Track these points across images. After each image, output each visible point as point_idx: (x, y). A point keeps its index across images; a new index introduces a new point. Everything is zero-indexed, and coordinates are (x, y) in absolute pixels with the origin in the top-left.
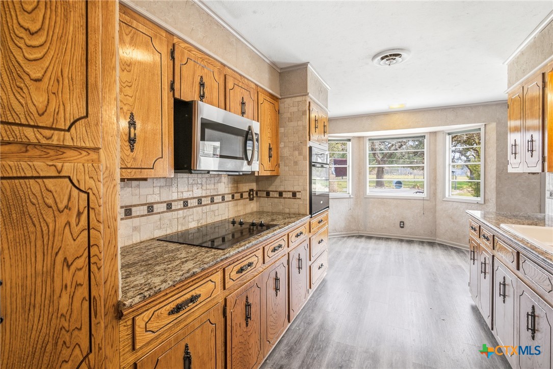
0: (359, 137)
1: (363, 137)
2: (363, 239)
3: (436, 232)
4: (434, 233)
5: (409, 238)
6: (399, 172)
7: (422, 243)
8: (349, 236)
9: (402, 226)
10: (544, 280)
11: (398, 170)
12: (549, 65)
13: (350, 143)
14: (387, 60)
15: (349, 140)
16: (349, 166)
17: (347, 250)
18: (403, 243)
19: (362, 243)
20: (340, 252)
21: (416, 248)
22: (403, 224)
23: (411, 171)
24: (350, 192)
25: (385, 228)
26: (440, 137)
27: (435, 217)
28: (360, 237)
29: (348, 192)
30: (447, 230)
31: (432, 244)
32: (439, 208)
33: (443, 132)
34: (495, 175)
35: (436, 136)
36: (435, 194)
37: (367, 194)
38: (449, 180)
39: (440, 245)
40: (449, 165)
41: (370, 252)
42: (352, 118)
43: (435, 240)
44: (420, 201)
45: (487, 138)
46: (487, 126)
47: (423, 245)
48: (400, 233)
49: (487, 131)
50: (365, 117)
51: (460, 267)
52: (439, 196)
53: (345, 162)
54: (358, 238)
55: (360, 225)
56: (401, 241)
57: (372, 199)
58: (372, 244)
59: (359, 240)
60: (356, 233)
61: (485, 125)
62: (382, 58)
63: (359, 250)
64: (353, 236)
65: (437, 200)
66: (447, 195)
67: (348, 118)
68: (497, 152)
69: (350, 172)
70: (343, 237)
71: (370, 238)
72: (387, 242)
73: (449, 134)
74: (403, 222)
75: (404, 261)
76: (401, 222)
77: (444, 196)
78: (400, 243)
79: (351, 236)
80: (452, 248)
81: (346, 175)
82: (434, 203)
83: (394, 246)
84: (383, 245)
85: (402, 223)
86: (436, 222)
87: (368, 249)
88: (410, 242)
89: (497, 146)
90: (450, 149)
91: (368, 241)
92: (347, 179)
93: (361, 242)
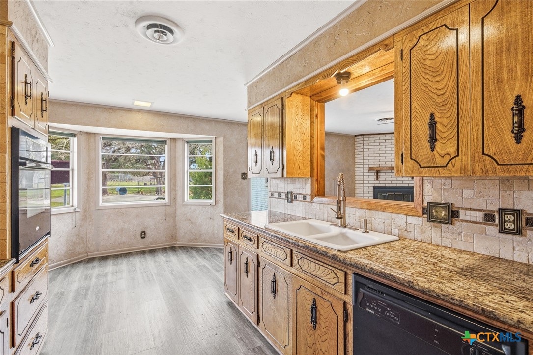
0: (89, 134)
1: (95, 134)
2: (96, 263)
3: (176, 236)
4: (174, 237)
5: (151, 247)
6: (120, 178)
7: (164, 250)
8: (73, 264)
9: (143, 236)
10: (327, 274)
11: (118, 176)
12: (287, 92)
13: (75, 139)
14: (156, 32)
15: (74, 135)
16: (73, 170)
17: (75, 286)
18: (146, 256)
19: (96, 270)
20: (62, 294)
21: (161, 258)
22: (145, 234)
23: (132, 177)
24: (75, 204)
25: (124, 242)
26: (179, 144)
27: (175, 221)
28: (91, 260)
29: (71, 204)
30: (186, 233)
31: (173, 249)
32: (178, 212)
33: (182, 139)
34: (222, 181)
35: (176, 142)
36: (175, 199)
37: (100, 205)
38: (187, 186)
39: (180, 248)
40: (187, 171)
41: (109, 278)
42: (80, 105)
43: (176, 244)
44: (162, 207)
45: (217, 149)
46: (217, 139)
47: (166, 252)
48: (140, 244)
49: (217, 143)
50: (99, 107)
51: (204, 266)
52: (179, 200)
53: (66, 164)
54: (88, 263)
55: (89, 245)
56: (143, 253)
57: (107, 211)
58: (109, 267)
59: (90, 265)
60: (84, 257)
61: (216, 138)
62: (150, 27)
63: (94, 280)
64: (80, 262)
65: (177, 205)
66: (186, 200)
67: (73, 105)
68: (224, 161)
69: (74, 177)
70: (64, 267)
71: (104, 258)
72: (128, 259)
73: (187, 142)
74: (144, 232)
75: (154, 277)
76: (142, 232)
77: (183, 201)
78: (142, 256)
79: (77, 262)
80: (191, 248)
81: (68, 181)
82: (175, 208)
83: (137, 261)
84: (124, 264)
85: (143, 234)
86: (176, 226)
87: (106, 275)
88: (153, 252)
89: (224, 157)
90: (187, 156)
91: (103, 263)
92: (69, 186)
93: (94, 267)
